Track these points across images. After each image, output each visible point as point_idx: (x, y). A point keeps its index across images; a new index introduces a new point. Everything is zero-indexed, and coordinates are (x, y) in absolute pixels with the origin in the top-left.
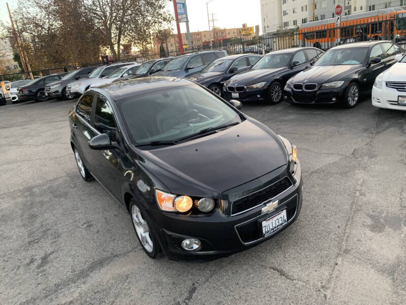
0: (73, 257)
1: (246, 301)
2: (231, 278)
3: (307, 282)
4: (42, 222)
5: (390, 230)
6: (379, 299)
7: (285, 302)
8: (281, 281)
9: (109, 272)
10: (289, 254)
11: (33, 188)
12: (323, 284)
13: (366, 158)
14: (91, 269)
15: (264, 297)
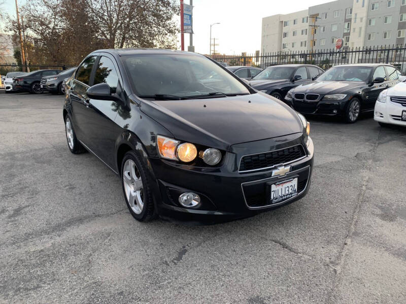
0: (50, 212)
1: (244, 267)
2: (227, 245)
3: (313, 256)
4: (21, 180)
5: (403, 220)
6: (397, 279)
7: (289, 271)
8: (283, 253)
9: (89, 229)
10: (292, 230)
11: (15, 154)
12: (331, 260)
13: (370, 162)
14: (69, 225)
15: (265, 265)
